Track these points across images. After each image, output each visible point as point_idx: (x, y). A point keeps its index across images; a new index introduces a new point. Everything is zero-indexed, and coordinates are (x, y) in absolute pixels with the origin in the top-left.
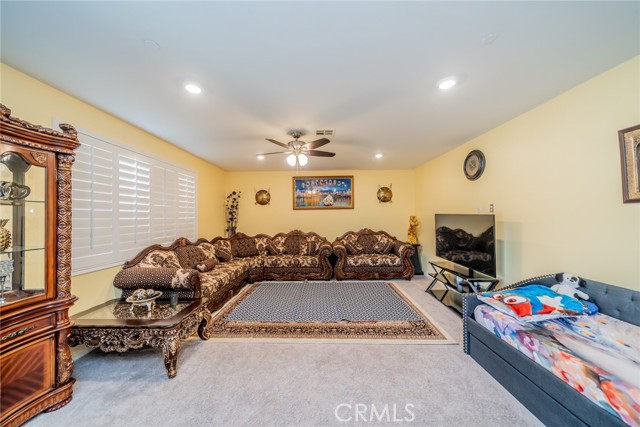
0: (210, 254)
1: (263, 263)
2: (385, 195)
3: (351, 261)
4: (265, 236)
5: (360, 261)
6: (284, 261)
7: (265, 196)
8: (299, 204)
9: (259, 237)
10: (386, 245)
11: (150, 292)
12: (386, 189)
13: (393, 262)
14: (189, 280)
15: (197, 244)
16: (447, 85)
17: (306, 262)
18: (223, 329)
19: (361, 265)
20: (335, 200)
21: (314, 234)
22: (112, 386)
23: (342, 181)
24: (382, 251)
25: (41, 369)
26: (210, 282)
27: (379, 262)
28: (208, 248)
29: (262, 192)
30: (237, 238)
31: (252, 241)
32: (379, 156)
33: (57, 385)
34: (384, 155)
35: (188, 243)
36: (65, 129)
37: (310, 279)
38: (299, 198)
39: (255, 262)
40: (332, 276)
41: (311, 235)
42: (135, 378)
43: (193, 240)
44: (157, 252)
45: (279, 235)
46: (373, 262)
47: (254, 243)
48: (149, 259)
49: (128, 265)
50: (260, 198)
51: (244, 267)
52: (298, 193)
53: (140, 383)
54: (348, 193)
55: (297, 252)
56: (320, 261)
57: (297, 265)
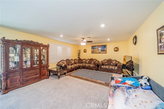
0: (73, 62)
1: (83, 65)
2: (117, 49)
3: (102, 67)
4: (85, 59)
5: (105, 67)
6: (87, 65)
7: (86, 51)
8: (93, 52)
9: (84, 59)
10: (114, 64)
11: (59, 67)
12: (116, 48)
13: (115, 68)
14: (64, 66)
15: (71, 60)
16: (103, 26)
17: (91, 66)
18: (69, 75)
19: (105, 68)
20: (101, 51)
21: (96, 59)
22: (53, 78)
23: (103, 46)
24: (113, 65)
25: (46, 73)
26: (69, 67)
27: (110, 68)
28: (72, 61)
29: (85, 50)
30: (80, 59)
31: (82, 60)
32: (109, 40)
33: (47, 76)
34: (110, 39)
35: (69, 60)
36: (48, 45)
37: (92, 70)
38: (93, 51)
39: (81, 65)
40: (98, 70)
41: (95, 59)
42: (55, 78)
43: (70, 59)
44: (63, 61)
45: (88, 59)
46: (109, 68)
47: (83, 61)
48: (61, 62)
49: (58, 63)
50: (85, 51)
51: (78, 65)
52: (93, 50)
53: (55, 79)
54: (105, 49)
55: (91, 64)
56: (95, 66)
57: (90, 66)
